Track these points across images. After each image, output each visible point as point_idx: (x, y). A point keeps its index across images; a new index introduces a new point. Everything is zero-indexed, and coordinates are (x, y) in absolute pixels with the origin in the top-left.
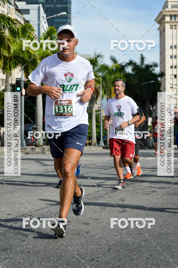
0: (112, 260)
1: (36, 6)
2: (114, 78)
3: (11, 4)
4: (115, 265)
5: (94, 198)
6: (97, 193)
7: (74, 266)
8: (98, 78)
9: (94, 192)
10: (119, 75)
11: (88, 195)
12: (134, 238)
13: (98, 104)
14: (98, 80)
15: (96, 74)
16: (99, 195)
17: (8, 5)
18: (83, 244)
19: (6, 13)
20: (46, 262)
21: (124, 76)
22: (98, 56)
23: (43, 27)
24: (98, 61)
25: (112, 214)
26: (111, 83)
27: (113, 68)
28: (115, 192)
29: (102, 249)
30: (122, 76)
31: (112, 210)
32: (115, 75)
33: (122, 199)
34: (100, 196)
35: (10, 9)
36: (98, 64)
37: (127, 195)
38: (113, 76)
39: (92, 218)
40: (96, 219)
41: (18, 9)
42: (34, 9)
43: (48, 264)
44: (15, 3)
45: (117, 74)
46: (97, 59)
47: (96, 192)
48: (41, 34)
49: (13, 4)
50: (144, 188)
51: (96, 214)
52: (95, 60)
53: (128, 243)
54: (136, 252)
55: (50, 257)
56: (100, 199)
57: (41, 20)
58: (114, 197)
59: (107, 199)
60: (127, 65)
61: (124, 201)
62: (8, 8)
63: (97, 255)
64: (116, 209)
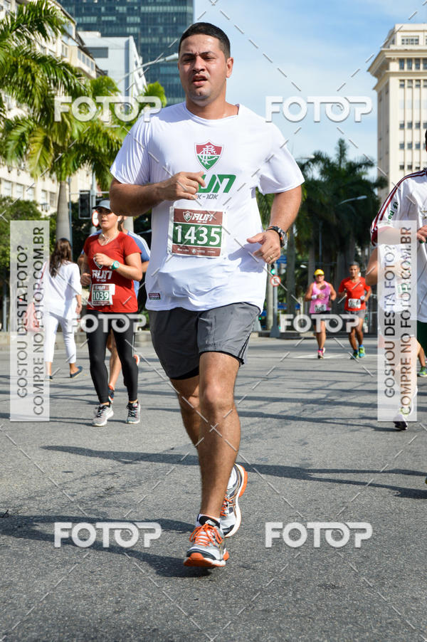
1: (122, 41)
3: (69, 36)
16: (254, 432)
17: (64, 38)
19: (59, 55)
23: (137, 85)
33: (302, 440)
34: (255, 435)
35: (67, 47)
41: (84, 46)
42: (117, 47)
44: (77, 35)
47: (248, 426)
49: (74, 37)
56: (256, 440)
57: (131, 70)
58: (285, 437)
59: (270, 440)
60: (310, 163)
61: (305, 444)
62: (63, 46)
63: (253, 556)
64: (291, 461)
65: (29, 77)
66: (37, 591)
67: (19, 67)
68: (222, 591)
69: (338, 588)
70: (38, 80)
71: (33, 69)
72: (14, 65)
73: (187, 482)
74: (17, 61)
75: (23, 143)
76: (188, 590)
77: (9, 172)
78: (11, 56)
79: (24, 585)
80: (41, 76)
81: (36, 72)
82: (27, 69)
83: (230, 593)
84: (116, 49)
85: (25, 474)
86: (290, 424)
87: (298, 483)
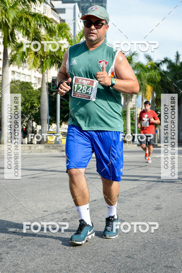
0: (148, 257)
1: (72, 5)
3: (47, 3)
4: (151, 262)
5: (129, 195)
6: (132, 191)
7: (110, 263)
9: (129, 190)
10: (154, 73)
11: (123, 192)
12: (169, 235)
13: (133, 102)
16: (134, 192)
17: (45, 4)
18: (119, 241)
19: (42, 13)
20: (82, 259)
21: (159, 74)
22: (133, 54)
23: (79, 26)
24: (133, 59)
25: (147, 211)
26: (146, 81)
27: (148, 66)
28: (150, 190)
29: (137, 246)
31: (147, 208)
32: (150, 73)
33: (157, 196)
34: (135, 194)
35: (46, 8)
36: (133, 62)
37: (162, 193)
38: (148, 74)
39: (127, 215)
40: (131, 217)
41: (54, 8)
42: (70, 8)
43: (84, 261)
44: (51, 3)
45: (152, 72)
46: (133, 57)
47: (131, 189)
48: (77, 33)
49: (49, 3)
51: (132, 211)
53: (163, 240)
54: (172, 249)
55: (86, 254)
56: (135, 196)
57: (76, 19)
58: (149, 195)
59: (142, 196)
60: (162, 63)
61: (159, 198)
62: (44, 8)
63: (132, 252)
64: (152, 206)
65: (28, 23)
66: (30, 268)
67: (23, 19)
68: (117, 269)
69: (173, 267)
70: (32, 25)
71: (30, 20)
72: (21, 18)
73: (102, 216)
74: (22, 16)
75: (24, 56)
76: (101, 268)
77: (19, 68)
78: (19, 14)
79: (24, 265)
80: (33, 23)
81: (31, 21)
82: (27, 20)
83: (121, 270)
84: (69, 9)
85: (25, 212)
86: (151, 189)
87: (155, 217)
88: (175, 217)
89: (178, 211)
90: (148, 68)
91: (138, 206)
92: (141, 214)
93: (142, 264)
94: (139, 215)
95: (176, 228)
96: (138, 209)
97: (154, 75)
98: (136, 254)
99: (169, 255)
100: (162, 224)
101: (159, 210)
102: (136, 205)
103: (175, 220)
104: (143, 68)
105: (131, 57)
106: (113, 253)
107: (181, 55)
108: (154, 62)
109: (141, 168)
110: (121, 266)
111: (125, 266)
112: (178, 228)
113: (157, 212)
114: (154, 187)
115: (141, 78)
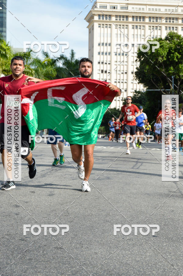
0: (40, 239)
2: (46, 71)
7: (4, 246)
8: (31, 71)
9: (25, 177)
10: (51, 69)
12: (60, 219)
14: (31, 72)
15: (29, 67)
18: (13, 225)
21: (55, 70)
22: (31, 50)
24: (31, 55)
25: (41, 197)
26: (43, 76)
27: (45, 62)
30: (54, 70)
31: (41, 194)
32: (47, 69)
36: (31, 58)
37: (55, 180)
38: (45, 69)
39: (22, 201)
40: (26, 202)
45: (49, 67)
46: (31, 53)
50: (70, 174)
51: (26, 197)
52: (28, 54)
60: (58, 59)
64: (45, 192)
68: (11, 251)
69: (63, 249)
83: (15, 252)
86: (46, 176)
87: (48, 203)
88: (67, 203)
89: (70, 197)
90: (45, 63)
91: (32, 192)
92: (35, 200)
93: (34, 246)
94: (33, 201)
95: (67, 213)
96: (33, 196)
97: (50, 70)
98: (29, 237)
99: (59, 238)
100: (54, 209)
101: (52, 196)
102: (31, 192)
103: (66, 206)
104: (41, 64)
105: (29, 53)
106: (7, 237)
107: (75, 53)
108: (51, 58)
109: (36, 157)
110: (14, 249)
111: (18, 248)
112: (69, 212)
113: (50, 198)
114: (48, 175)
115: (39, 73)
